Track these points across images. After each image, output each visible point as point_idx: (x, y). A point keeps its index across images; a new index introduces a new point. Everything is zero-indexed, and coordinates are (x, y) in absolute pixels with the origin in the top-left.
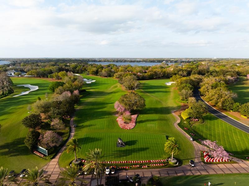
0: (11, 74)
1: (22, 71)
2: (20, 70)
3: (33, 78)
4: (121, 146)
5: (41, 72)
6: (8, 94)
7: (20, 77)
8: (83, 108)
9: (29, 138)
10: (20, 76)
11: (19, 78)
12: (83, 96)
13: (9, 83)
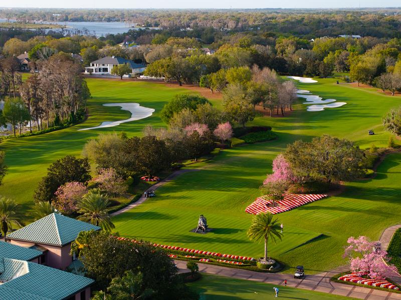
0: (106, 70)
1: (139, 61)
2: (135, 56)
3: (158, 86)
4: (197, 232)
5: (183, 65)
6: (70, 123)
7: (126, 80)
8: (209, 169)
9: (41, 190)
10: (126, 76)
11: (123, 83)
12: (246, 143)
13: (76, 95)
